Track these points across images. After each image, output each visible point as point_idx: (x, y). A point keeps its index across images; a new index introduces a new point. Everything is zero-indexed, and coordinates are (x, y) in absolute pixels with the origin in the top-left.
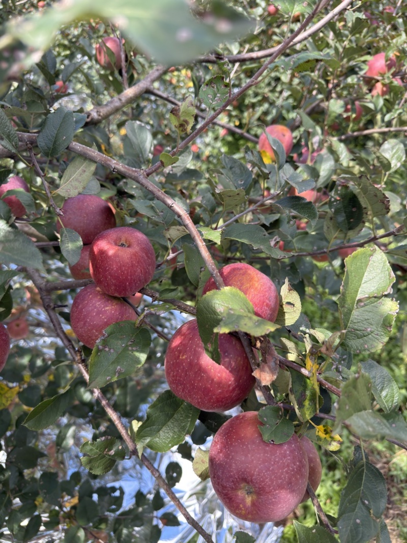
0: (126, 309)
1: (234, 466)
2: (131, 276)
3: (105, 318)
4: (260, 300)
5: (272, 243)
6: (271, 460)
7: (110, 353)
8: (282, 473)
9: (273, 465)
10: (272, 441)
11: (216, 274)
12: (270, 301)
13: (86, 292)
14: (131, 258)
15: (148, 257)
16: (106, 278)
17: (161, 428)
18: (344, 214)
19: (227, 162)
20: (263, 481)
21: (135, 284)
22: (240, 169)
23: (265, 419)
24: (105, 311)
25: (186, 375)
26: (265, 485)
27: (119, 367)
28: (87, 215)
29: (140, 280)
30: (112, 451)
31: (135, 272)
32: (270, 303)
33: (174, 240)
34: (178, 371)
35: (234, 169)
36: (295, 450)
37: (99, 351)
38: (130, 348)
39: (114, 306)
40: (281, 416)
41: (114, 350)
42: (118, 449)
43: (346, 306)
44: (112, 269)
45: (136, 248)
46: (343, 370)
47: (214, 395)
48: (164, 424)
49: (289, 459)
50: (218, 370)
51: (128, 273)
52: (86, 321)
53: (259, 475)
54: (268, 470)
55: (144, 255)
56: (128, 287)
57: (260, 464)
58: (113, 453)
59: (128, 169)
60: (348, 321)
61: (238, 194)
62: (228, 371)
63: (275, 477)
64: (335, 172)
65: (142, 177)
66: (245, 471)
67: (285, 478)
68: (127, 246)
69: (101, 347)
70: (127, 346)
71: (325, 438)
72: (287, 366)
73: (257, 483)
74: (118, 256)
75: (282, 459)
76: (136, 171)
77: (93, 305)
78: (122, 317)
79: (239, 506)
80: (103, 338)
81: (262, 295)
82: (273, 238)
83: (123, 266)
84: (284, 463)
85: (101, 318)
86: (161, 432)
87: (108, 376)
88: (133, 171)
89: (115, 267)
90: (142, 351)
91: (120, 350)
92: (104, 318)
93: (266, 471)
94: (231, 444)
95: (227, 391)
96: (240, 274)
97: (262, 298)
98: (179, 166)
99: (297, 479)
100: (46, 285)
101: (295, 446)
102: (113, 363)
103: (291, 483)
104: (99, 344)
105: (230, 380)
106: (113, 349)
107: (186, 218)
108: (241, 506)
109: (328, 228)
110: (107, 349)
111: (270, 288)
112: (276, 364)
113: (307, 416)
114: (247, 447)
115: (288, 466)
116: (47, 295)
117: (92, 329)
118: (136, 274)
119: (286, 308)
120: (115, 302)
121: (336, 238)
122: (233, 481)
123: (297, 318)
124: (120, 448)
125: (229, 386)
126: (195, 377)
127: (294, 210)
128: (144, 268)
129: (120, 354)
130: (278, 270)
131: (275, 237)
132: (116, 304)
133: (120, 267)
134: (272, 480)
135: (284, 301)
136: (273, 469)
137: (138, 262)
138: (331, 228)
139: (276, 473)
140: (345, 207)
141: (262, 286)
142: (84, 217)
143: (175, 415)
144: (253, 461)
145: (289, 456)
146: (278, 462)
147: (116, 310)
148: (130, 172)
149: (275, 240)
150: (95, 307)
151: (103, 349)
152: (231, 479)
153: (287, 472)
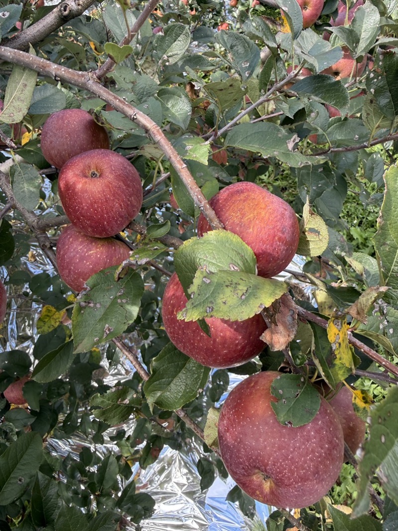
0: (115, 250)
1: (243, 451)
2: (107, 213)
3: (91, 264)
4: (269, 235)
5: (291, 145)
6: (289, 445)
7: (96, 308)
8: (305, 462)
9: (292, 452)
10: (290, 423)
11: (204, 206)
12: (283, 233)
13: (66, 235)
14: (104, 191)
15: (128, 186)
16: (79, 219)
17: (172, 380)
18: (389, 94)
19: (226, 39)
20: (280, 473)
21: (116, 221)
22: (244, 47)
23: (280, 391)
24: (89, 256)
25: (184, 333)
26: (283, 476)
27: (107, 325)
28: (69, 134)
29: (121, 217)
30: (126, 400)
31: (112, 207)
32: (283, 236)
33: (158, 159)
34: (174, 328)
35: (235, 48)
36: (322, 428)
37: (81, 308)
38: (119, 301)
39: (99, 248)
40: (304, 383)
41: (101, 305)
42: (133, 397)
43: (388, 242)
44: (83, 209)
45: (109, 177)
46: (388, 311)
47: (219, 356)
48: (174, 376)
49: (313, 443)
50: (220, 329)
51: (102, 211)
52: (70, 269)
53: (274, 465)
54: (286, 458)
55: (121, 184)
56: (107, 227)
57: (275, 452)
58: (128, 402)
59: (73, 74)
60: (391, 264)
61: (231, 86)
62: (232, 330)
63: (295, 467)
64: (381, 30)
65: (91, 82)
66: (257, 458)
67: (309, 467)
68: (98, 175)
69: (83, 304)
70: (116, 298)
71: (364, 408)
72: (308, 321)
73: (272, 473)
74: (86, 191)
75: (304, 444)
76: (83, 76)
77: (74, 250)
78: (111, 260)
79: (255, 492)
80: (84, 293)
81: (271, 227)
82: (290, 139)
83: (95, 202)
84: (308, 449)
85: (85, 264)
86: (172, 385)
87: (96, 336)
88: (78, 75)
89: (85, 206)
90: (133, 304)
91: (108, 304)
92: (88, 265)
93: (284, 460)
94: (239, 422)
95: (234, 351)
96: (240, 201)
97: (272, 231)
98: (177, 54)
99: (326, 466)
100: (37, 223)
101: (323, 422)
102: (101, 320)
103: (318, 473)
104: (81, 300)
105: (236, 339)
106: (100, 303)
107: (155, 132)
108: (258, 492)
109: (368, 114)
110: (92, 305)
111: (283, 215)
112: (294, 319)
113: (340, 376)
114: (258, 428)
115: (313, 451)
116: (41, 234)
117: (79, 278)
118: (114, 210)
119: (310, 237)
120: (100, 244)
121: (379, 127)
122: (243, 468)
123: (325, 248)
124: (135, 396)
125: (237, 345)
126: (194, 336)
127: (316, 95)
128: (123, 201)
129: (108, 308)
130: (308, 174)
131: (294, 137)
132: (102, 246)
133: (92, 205)
134: (291, 471)
135: (307, 227)
136: (292, 458)
137: (114, 195)
138: (372, 114)
139: (297, 462)
140: (389, 84)
141: (270, 214)
142: (66, 138)
143: (187, 365)
144: (265, 447)
145: (315, 438)
146: (299, 448)
147: (102, 253)
148: (76, 78)
149: (294, 141)
150: (77, 252)
151: (86, 306)
152: (241, 466)
153: (312, 460)
